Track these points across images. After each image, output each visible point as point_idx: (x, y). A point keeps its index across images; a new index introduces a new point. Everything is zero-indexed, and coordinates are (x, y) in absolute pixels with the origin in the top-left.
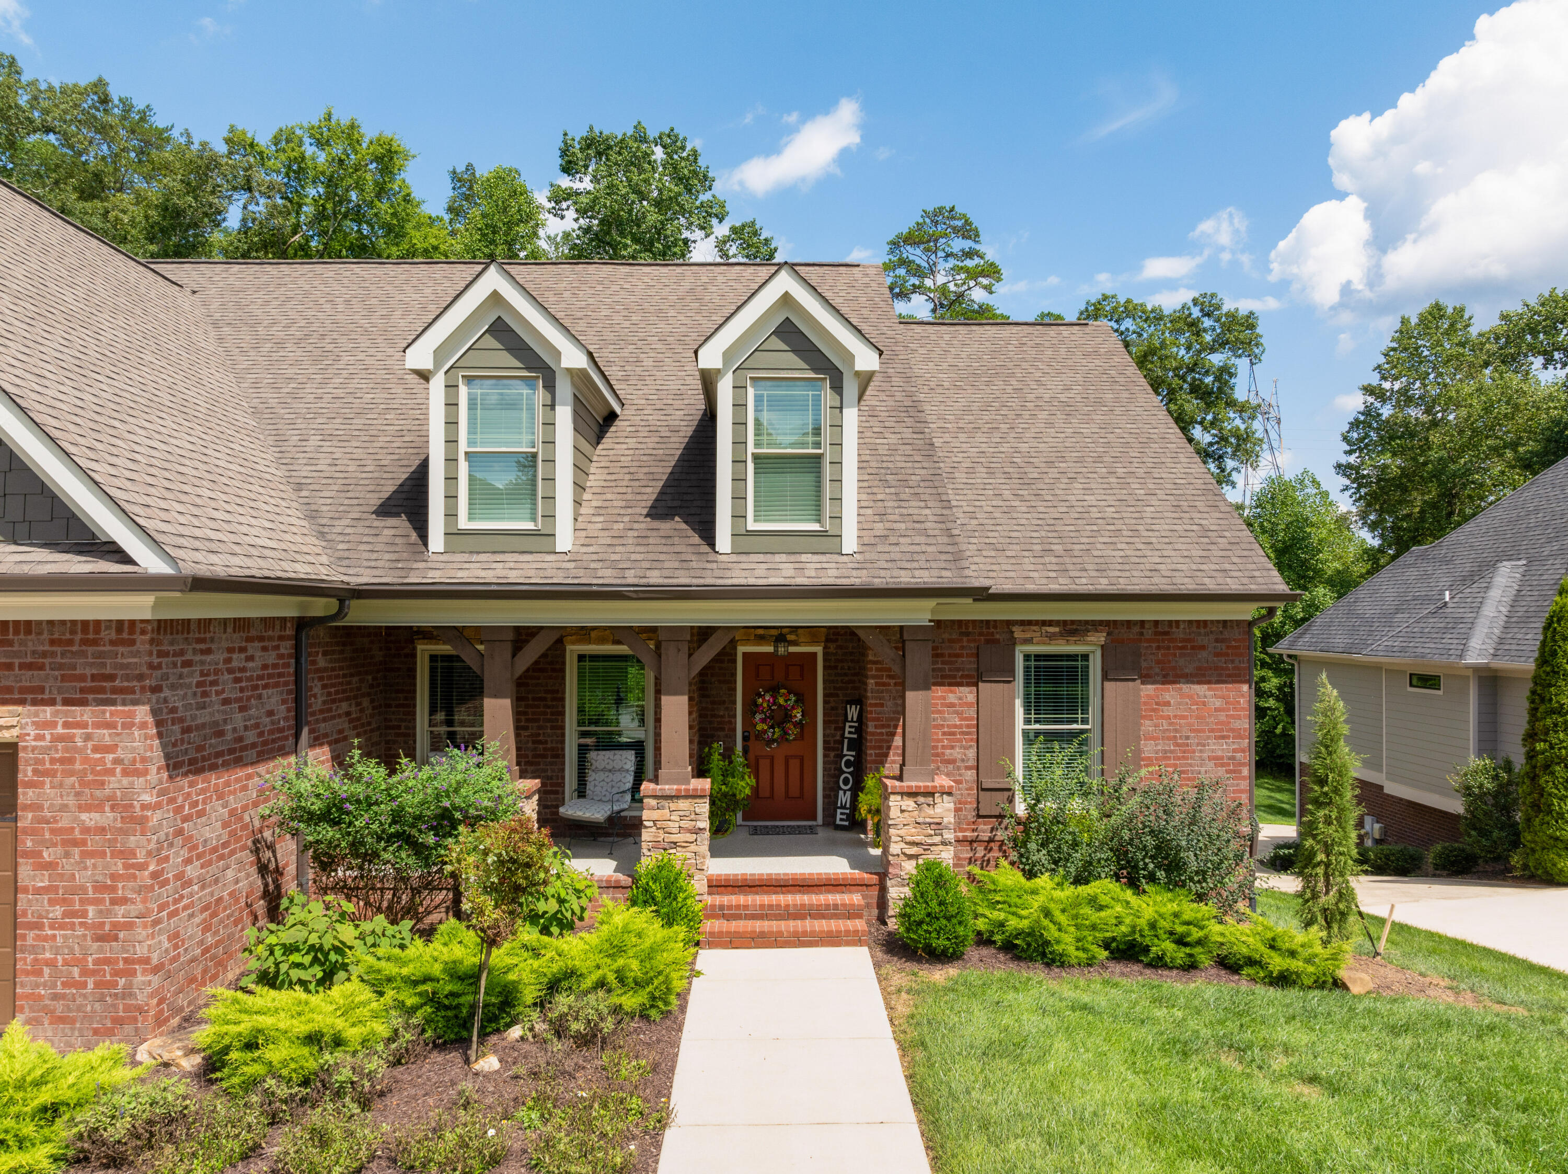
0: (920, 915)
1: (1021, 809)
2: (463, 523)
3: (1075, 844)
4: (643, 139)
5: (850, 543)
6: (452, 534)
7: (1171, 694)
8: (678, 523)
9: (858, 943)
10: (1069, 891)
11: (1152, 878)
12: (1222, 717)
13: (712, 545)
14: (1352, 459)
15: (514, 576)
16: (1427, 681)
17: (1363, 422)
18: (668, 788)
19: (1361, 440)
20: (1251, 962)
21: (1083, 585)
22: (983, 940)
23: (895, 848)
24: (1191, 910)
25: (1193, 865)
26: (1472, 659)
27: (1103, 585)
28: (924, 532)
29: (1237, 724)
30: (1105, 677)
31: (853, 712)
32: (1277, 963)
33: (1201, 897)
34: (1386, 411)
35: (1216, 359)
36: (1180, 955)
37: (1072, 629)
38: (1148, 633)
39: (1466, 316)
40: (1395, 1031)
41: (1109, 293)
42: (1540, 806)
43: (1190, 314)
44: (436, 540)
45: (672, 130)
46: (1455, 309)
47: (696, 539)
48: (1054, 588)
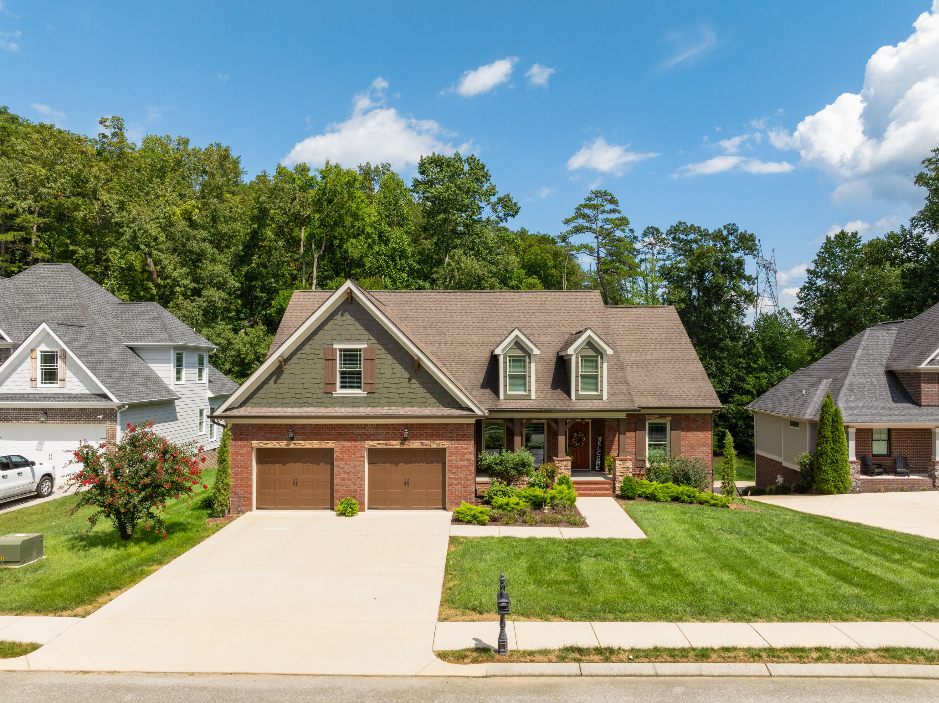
0: (625, 488)
1: (648, 465)
2: (508, 393)
3: (663, 474)
4: (460, 160)
5: (605, 397)
6: (506, 395)
7: (689, 434)
8: (559, 391)
9: (610, 496)
10: (661, 485)
11: (682, 482)
12: (704, 440)
13: (570, 397)
14: (802, 305)
15: (524, 406)
16: (795, 424)
17: (808, 287)
18: (561, 459)
19: (805, 297)
20: (706, 502)
21: (665, 404)
22: (640, 496)
23: (617, 474)
24: (691, 489)
25: (693, 479)
26: (807, 417)
27: (670, 404)
28: (623, 393)
29: (708, 442)
30: (671, 429)
31: (600, 438)
32: (712, 502)
33: (695, 487)
34: (820, 282)
35: (736, 255)
36: (689, 499)
37: (662, 416)
38: (683, 417)
39: (858, 237)
40: (736, 513)
41: (682, 221)
42: (819, 469)
43: (722, 234)
44: (502, 397)
45: (473, 155)
46: (852, 233)
47: (565, 396)
48: (657, 405)
